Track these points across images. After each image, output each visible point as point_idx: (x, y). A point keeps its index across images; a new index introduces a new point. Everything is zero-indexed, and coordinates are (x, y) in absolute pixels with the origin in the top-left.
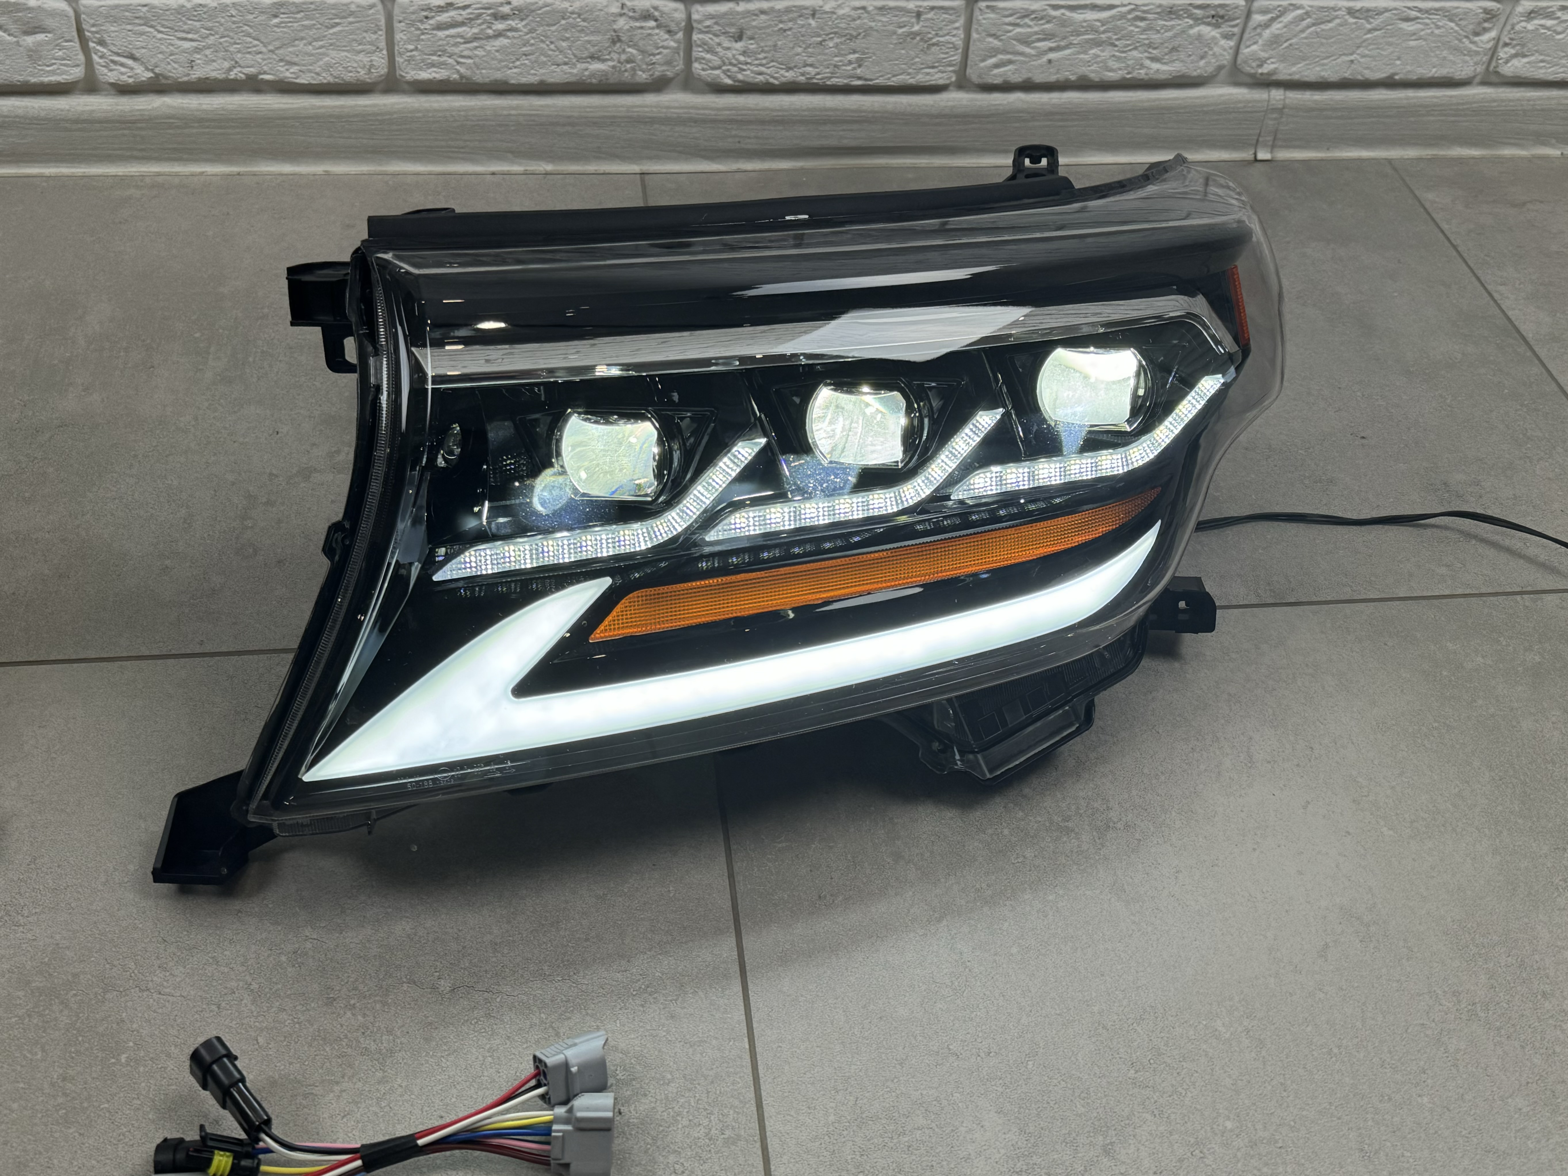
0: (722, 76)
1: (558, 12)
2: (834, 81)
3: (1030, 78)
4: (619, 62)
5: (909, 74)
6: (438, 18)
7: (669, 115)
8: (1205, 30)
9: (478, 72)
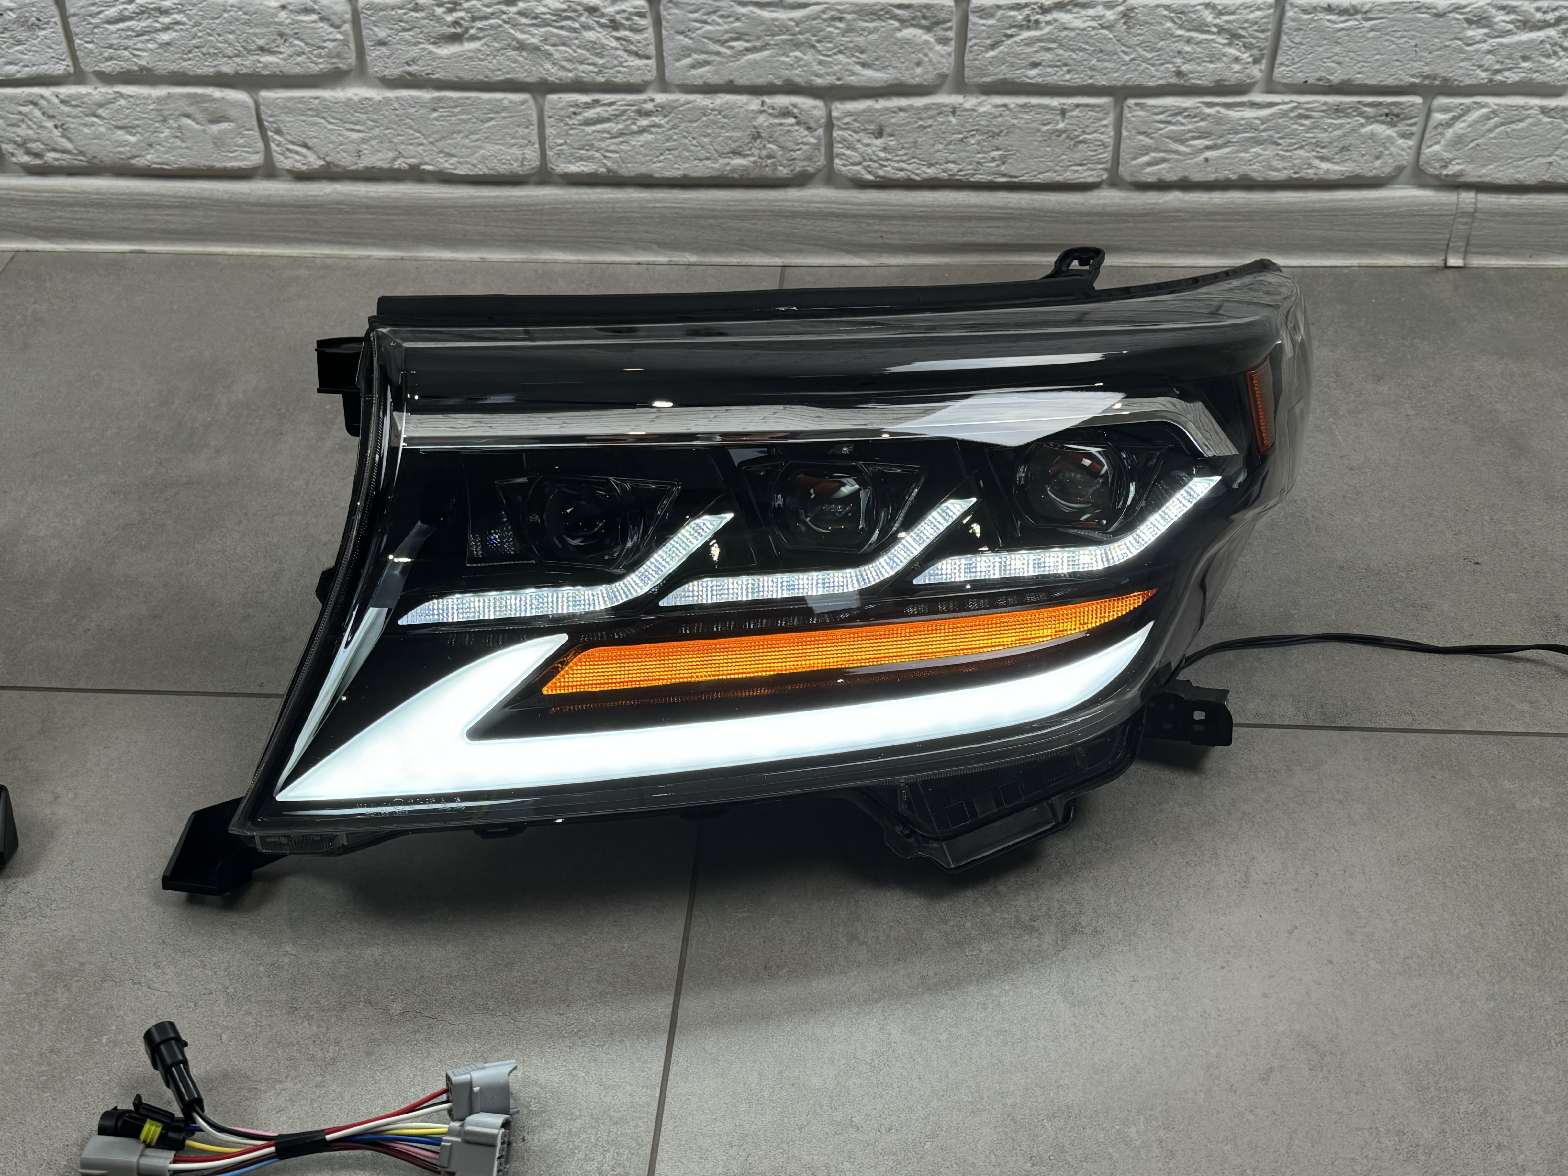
0: (863, 172)
1: (699, 109)
2: (978, 178)
3: (1186, 177)
4: (760, 157)
5: (1056, 171)
6: (586, 114)
7: (810, 209)
8: (1380, 129)
9: (624, 166)
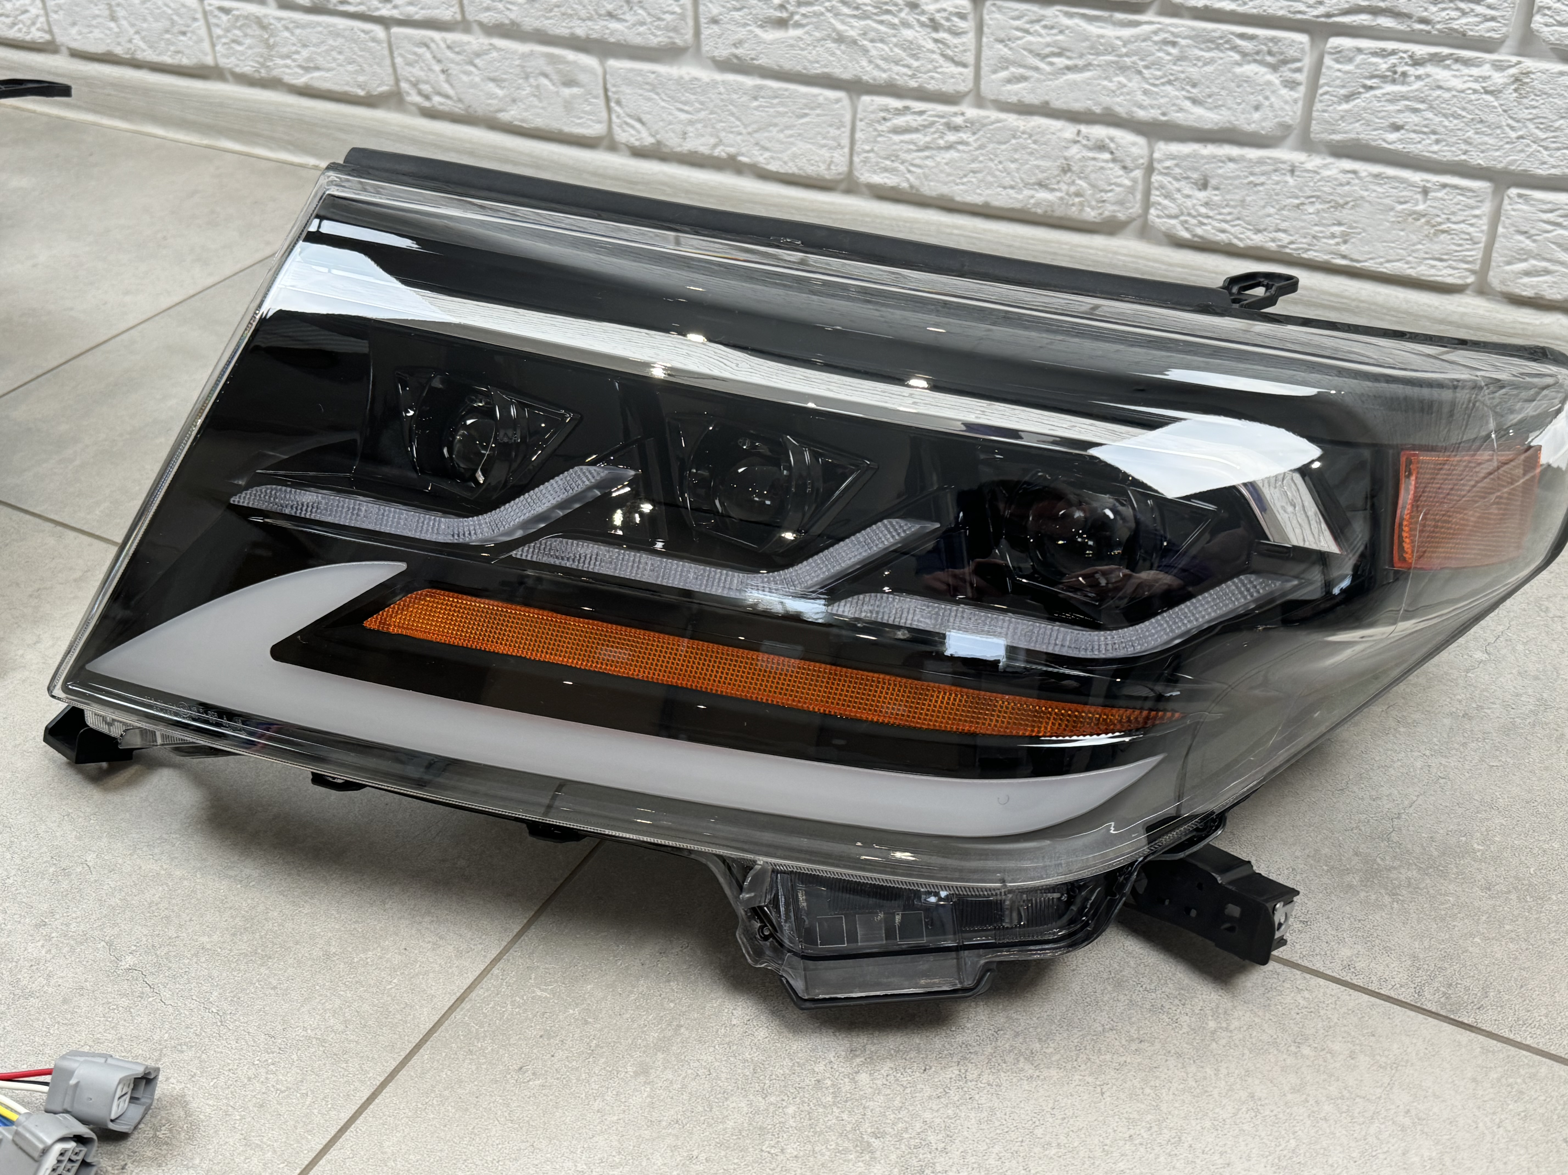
0: (1179, 227)
1: (1009, 130)
4: (1067, 194)
5: (1407, 263)
6: (895, 121)
9: (926, 183)
